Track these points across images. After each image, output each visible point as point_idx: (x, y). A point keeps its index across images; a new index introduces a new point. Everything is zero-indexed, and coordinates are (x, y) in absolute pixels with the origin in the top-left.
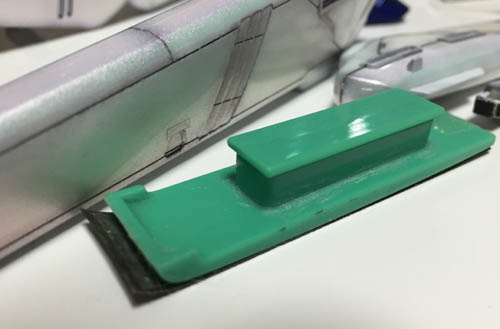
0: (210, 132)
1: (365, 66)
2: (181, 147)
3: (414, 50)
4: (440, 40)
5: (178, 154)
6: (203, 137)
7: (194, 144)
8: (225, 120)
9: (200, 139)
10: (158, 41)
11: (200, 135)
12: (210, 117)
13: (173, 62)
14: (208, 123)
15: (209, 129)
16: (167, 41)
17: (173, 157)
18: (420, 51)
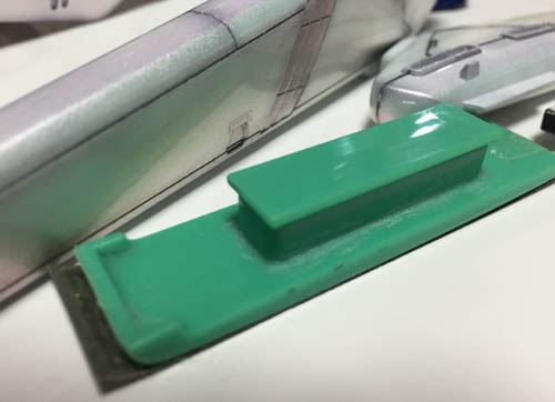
0: (272, 125)
1: (409, 72)
2: (242, 141)
3: (471, 51)
4: (504, 37)
5: (239, 150)
6: (265, 130)
7: (256, 138)
8: (288, 111)
9: (262, 132)
10: (221, 25)
11: (262, 129)
12: (273, 109)
13: (238, 49)
14: (270, 115)
15: (272, 122)
16: (231, 26)
17: (234, 152)
18: (479, 52)
